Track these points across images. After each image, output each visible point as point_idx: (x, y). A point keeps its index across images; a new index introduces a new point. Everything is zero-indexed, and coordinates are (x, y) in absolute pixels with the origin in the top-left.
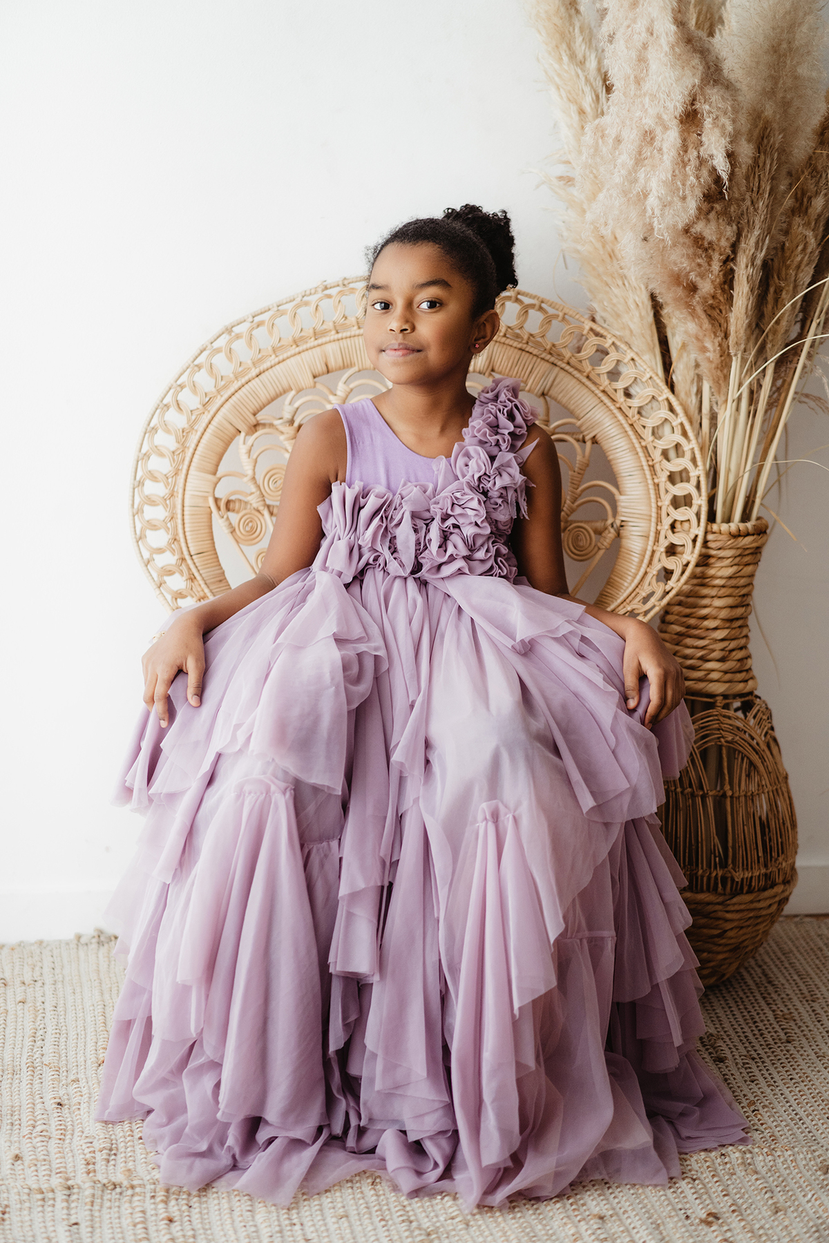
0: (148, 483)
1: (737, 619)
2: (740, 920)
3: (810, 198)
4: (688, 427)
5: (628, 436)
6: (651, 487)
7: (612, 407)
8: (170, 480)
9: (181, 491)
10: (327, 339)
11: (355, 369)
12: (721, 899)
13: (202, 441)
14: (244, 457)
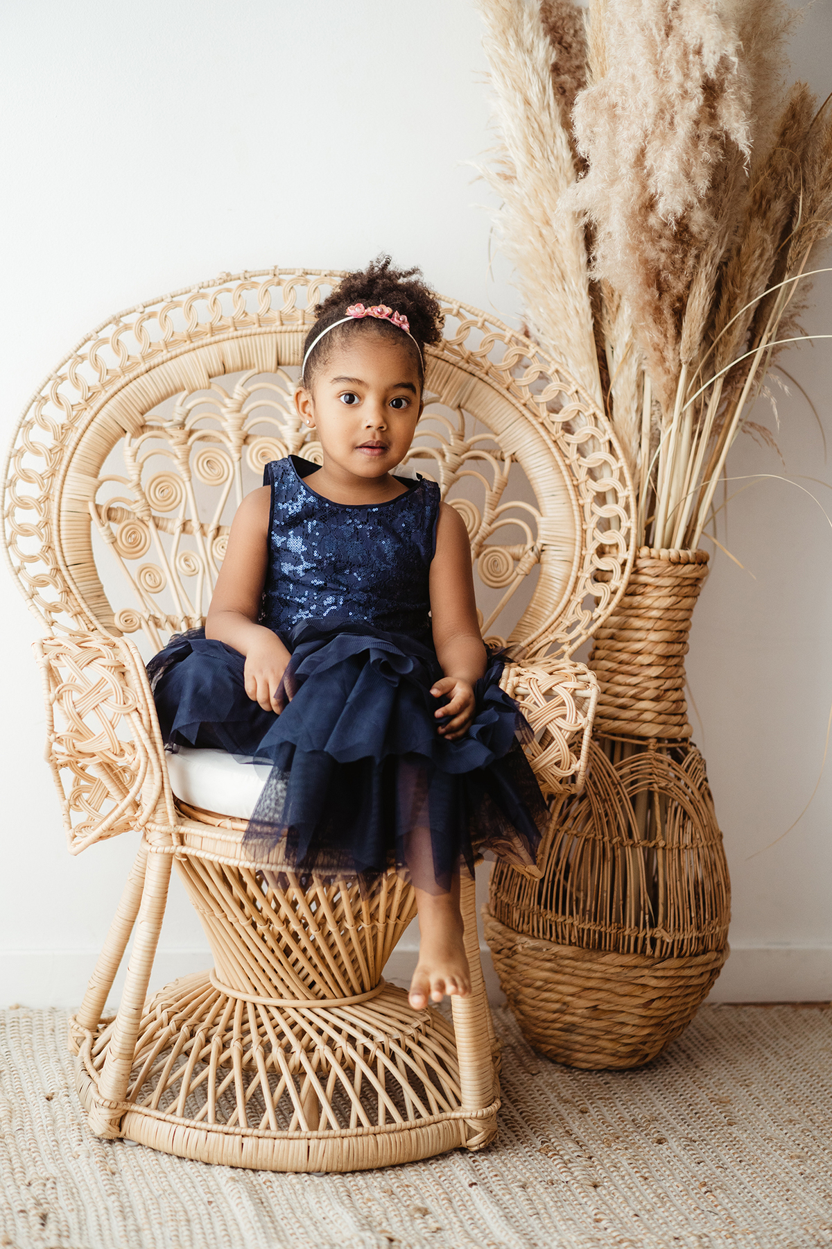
0: (20, 482)
1: (673, 656)
2: (668, 988)
3: (769, 202)
4: (616, 444)
5: (551, 453)
6: (576, 508)
7: (534, 422)
8: (45, 481)
9: (57, 494)
10: (225, 336)
11: (256, 370)
12: (649, 962)
13: (83, 439)
14: (129, 461)
